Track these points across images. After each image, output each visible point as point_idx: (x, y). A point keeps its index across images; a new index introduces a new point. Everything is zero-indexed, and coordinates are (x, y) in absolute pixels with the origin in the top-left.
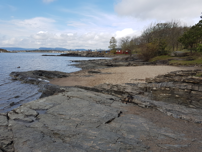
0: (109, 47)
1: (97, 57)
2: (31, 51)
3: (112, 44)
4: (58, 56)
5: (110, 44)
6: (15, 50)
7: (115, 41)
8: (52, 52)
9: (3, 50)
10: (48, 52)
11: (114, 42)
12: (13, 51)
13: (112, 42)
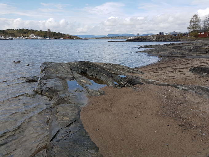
0: (188, 28)
1: (170, 41)
2: (100, 38)
3: (192, 24)
4: (124, 41)
5: (190, 24)
6: (86, 37)
7: (198, 20)
8: (119, 38)
9: (76, 37)
10: (115, 38)
11: (196, 22)
12: (85, 38)
13: (193, 22)
